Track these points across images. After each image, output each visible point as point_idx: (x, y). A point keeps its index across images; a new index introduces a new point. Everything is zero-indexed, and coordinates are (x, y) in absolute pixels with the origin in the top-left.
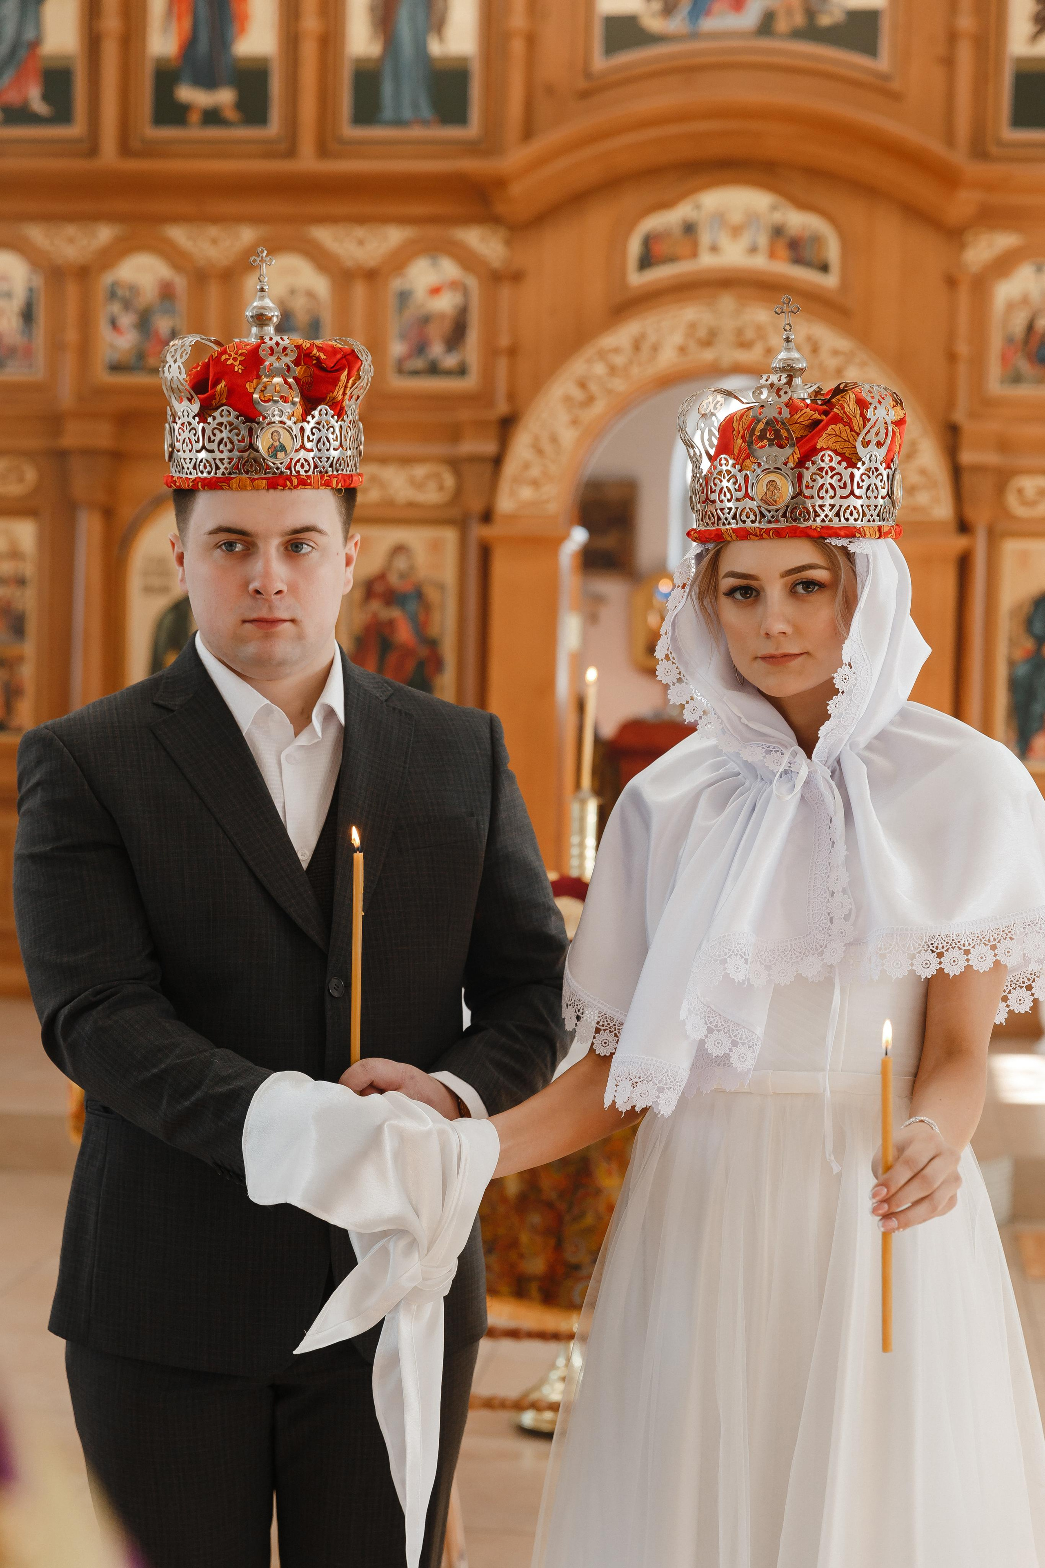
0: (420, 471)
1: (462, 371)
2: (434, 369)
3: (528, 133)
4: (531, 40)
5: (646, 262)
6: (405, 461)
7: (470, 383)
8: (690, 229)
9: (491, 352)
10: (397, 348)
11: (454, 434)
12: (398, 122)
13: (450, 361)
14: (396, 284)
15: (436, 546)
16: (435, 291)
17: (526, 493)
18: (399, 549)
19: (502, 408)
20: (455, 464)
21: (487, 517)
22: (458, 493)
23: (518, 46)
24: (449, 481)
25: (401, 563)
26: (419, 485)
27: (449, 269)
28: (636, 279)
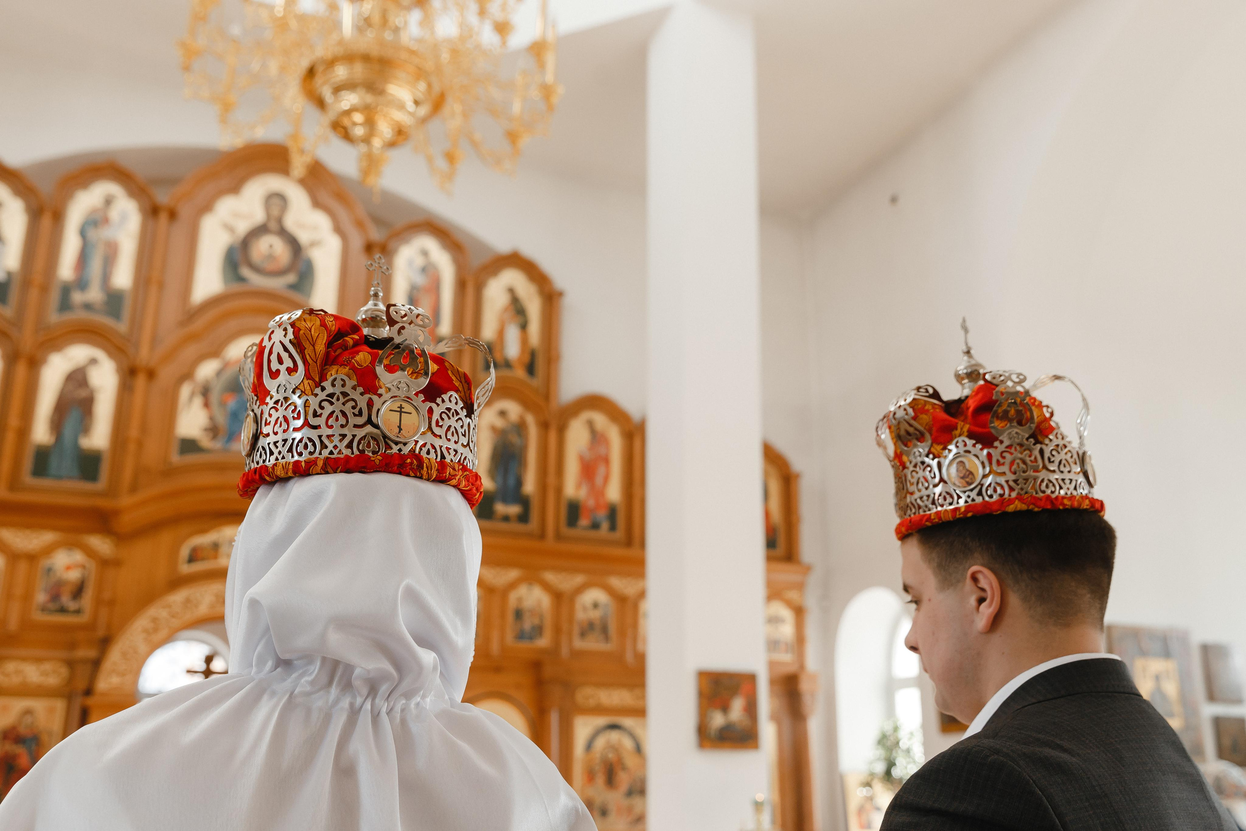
0: (47, 666)
1: (78, 612)
2: (63, 610)
3: (134, 489)
4: (140, 444)
5: (192, 559)
6: (38, 660)
7: (84, 619)
8: (216, 546)
9: (98, 602)
10: (41, 597)
11: (72, 646)
12: (59, 477)
13: (72, 605)
14: (45, 563)
15: (51, 711)
16: (68, 568)
17: (115, 680)
18: (28, 712)
19: (101, 633)
20: (71, 664)
21: (89, 692)
22: (71, 680)
23: (132, 447)
24: (64, 671)
25: (28, 719)
26: (45, 674)
27: (78, 557)
28: (185, 569)
